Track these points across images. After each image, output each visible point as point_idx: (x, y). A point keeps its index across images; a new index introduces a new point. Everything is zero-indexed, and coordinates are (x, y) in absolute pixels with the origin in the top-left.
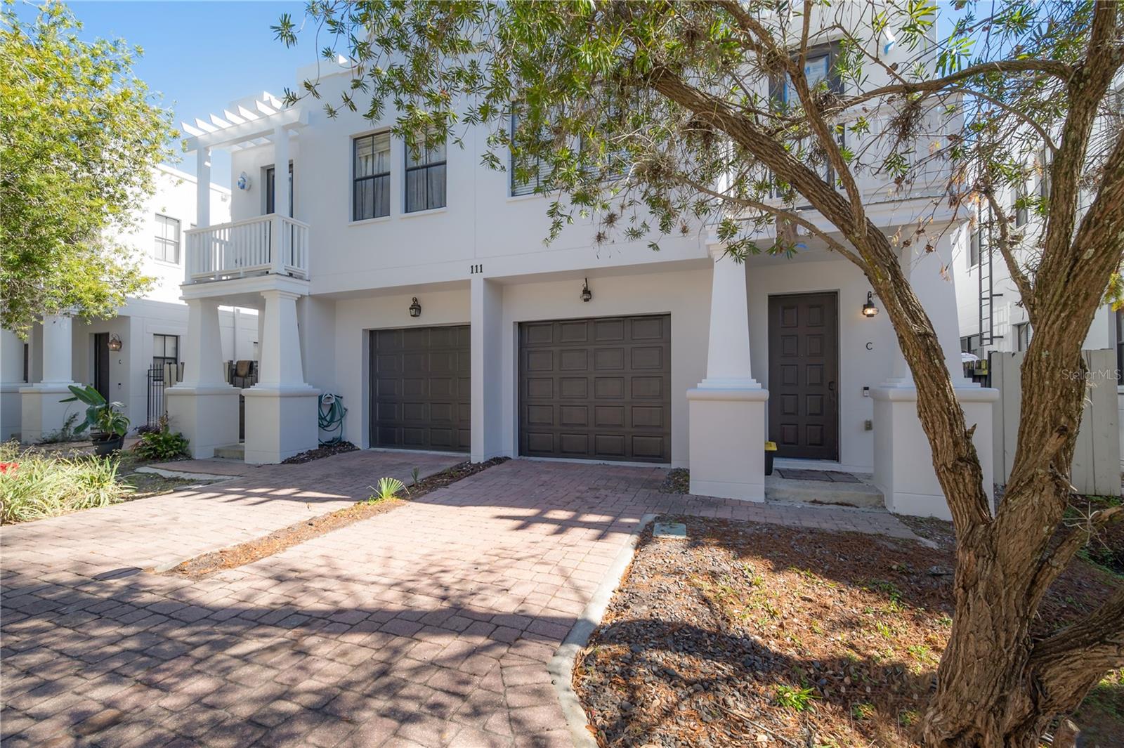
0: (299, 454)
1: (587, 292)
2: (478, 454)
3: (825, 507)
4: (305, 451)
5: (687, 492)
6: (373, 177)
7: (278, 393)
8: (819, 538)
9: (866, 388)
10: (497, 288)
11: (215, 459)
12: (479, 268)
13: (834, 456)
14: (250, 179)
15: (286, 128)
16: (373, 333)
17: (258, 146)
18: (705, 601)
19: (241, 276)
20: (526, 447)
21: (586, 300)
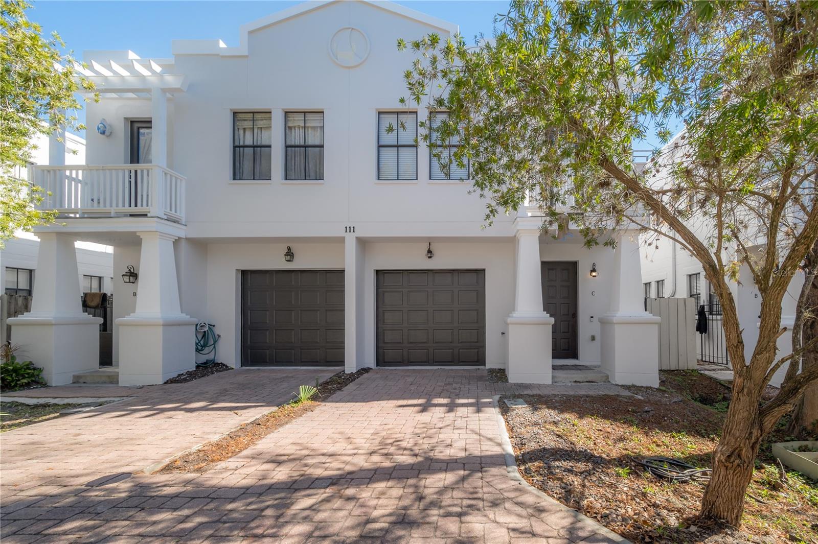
0: (179, 375)
1: (429, 252)
2: (351, 366)
3: (582, 384)
4: (184, 372)
5: (507, 381)
6: (254, 147)
7: (161, 322)
8: (593, 399)
9: (592, 317)
10: (364, 244)
11: (75, 385)
12: (352, 229)
13: (575, 355)
14: (110, 126)
15: (164, 91)
16: (244, 273)
17: (121, 98)
18: (559, 436)
19: (112, 216)
20: (381, 360)
21: (430, 257)
